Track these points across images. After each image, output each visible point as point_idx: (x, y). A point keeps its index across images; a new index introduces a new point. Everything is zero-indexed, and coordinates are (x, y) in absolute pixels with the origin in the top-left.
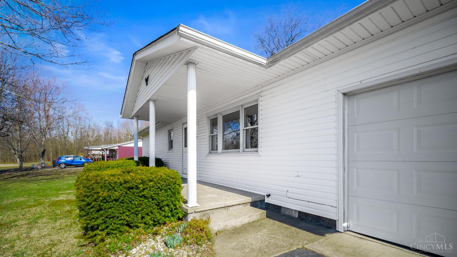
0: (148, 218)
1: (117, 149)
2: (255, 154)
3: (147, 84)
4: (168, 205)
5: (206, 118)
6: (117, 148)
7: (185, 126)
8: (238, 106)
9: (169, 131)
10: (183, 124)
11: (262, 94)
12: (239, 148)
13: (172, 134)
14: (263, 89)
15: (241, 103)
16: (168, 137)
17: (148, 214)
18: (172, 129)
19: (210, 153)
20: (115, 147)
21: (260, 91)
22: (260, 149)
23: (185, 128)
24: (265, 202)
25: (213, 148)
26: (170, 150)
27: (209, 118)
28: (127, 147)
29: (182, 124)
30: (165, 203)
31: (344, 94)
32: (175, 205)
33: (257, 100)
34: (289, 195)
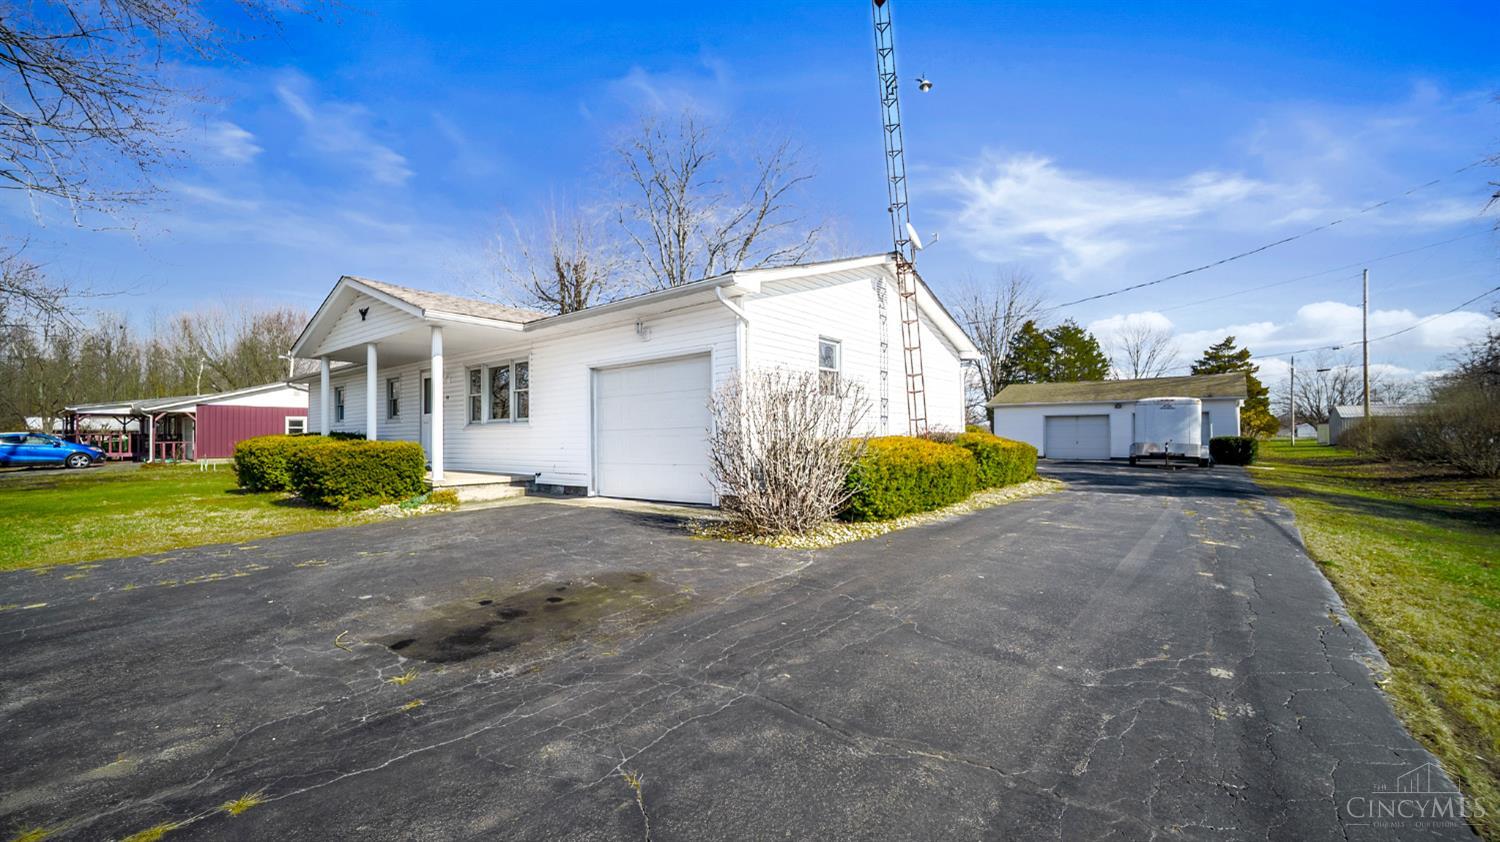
0: (388, 487)
1: (193, 414)
2: (526, 425)
3: (364, 319)
4: (409, 477)
5: (463, 369)
6: (193, 409)
7: (425, 375)
8: (507, 360)
9: (388, 380)
10: (422, 371)
11: (533, 351)
12: (508, 417)
13: (396, 385)
14: (534, 345)
15: (513, 357)
16: (388, 390)
17: (388, 484)
18: (398, 378)
19: (470, 423)
20: (188, 406)
21: (529, 347)
22: (530, 418)
23: (426, 380)
24: (537, 482)
25: (475, 415)
26: (391, 418)
27: (467, 367)
28: (227, 407)
29: (418, 372)
30: (407, 473)
31: (593, 369)
32: (417, 478)
33: (527, 357)
34: (557, 470)
